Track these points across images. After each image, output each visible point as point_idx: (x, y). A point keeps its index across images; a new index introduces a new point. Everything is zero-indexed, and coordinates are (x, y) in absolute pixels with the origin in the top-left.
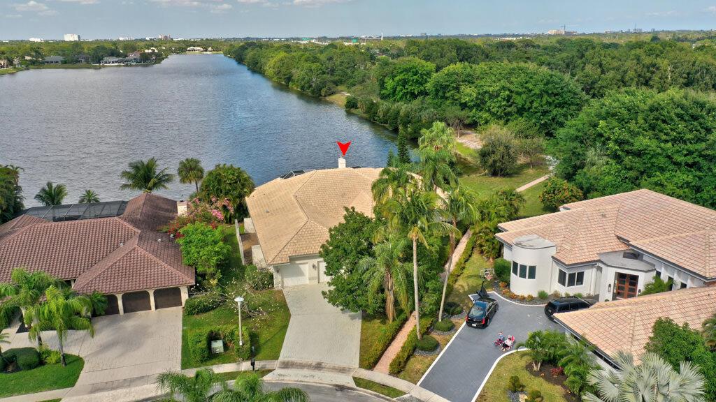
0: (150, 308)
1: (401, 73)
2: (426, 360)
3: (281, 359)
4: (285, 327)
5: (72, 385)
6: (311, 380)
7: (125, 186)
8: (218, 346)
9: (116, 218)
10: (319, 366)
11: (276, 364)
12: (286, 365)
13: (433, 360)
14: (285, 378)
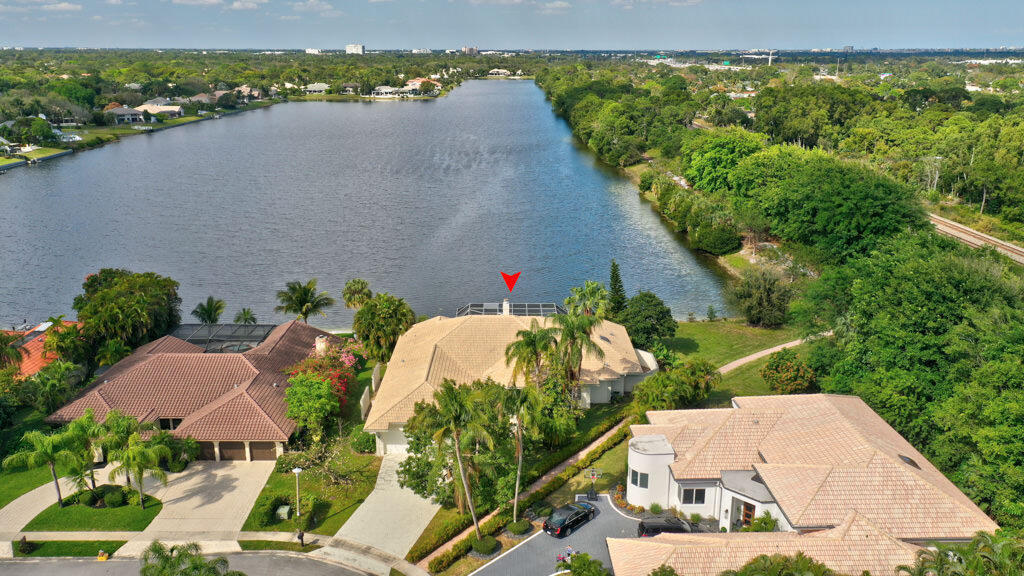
0: (245, 459)
1: (713, 148)
2: (475, 564)
3: (337, 536)
4: (361, 501)
5: (142, 529)
6: (350, 563)
7: (279, 308)
8: (283, 511)
9: (240, 355)
10: (366, 551)
11: (330, 540)
12: (337, 544)
13: (482, 564)
14: (329, 558)
